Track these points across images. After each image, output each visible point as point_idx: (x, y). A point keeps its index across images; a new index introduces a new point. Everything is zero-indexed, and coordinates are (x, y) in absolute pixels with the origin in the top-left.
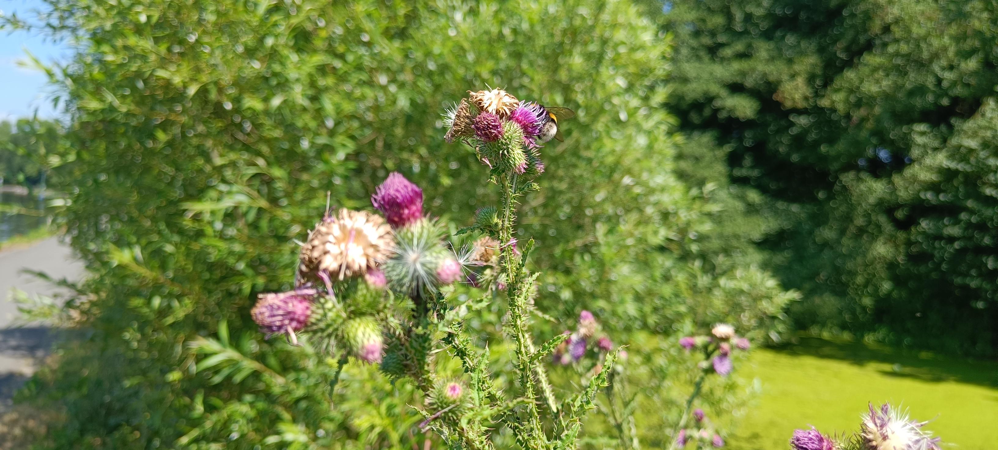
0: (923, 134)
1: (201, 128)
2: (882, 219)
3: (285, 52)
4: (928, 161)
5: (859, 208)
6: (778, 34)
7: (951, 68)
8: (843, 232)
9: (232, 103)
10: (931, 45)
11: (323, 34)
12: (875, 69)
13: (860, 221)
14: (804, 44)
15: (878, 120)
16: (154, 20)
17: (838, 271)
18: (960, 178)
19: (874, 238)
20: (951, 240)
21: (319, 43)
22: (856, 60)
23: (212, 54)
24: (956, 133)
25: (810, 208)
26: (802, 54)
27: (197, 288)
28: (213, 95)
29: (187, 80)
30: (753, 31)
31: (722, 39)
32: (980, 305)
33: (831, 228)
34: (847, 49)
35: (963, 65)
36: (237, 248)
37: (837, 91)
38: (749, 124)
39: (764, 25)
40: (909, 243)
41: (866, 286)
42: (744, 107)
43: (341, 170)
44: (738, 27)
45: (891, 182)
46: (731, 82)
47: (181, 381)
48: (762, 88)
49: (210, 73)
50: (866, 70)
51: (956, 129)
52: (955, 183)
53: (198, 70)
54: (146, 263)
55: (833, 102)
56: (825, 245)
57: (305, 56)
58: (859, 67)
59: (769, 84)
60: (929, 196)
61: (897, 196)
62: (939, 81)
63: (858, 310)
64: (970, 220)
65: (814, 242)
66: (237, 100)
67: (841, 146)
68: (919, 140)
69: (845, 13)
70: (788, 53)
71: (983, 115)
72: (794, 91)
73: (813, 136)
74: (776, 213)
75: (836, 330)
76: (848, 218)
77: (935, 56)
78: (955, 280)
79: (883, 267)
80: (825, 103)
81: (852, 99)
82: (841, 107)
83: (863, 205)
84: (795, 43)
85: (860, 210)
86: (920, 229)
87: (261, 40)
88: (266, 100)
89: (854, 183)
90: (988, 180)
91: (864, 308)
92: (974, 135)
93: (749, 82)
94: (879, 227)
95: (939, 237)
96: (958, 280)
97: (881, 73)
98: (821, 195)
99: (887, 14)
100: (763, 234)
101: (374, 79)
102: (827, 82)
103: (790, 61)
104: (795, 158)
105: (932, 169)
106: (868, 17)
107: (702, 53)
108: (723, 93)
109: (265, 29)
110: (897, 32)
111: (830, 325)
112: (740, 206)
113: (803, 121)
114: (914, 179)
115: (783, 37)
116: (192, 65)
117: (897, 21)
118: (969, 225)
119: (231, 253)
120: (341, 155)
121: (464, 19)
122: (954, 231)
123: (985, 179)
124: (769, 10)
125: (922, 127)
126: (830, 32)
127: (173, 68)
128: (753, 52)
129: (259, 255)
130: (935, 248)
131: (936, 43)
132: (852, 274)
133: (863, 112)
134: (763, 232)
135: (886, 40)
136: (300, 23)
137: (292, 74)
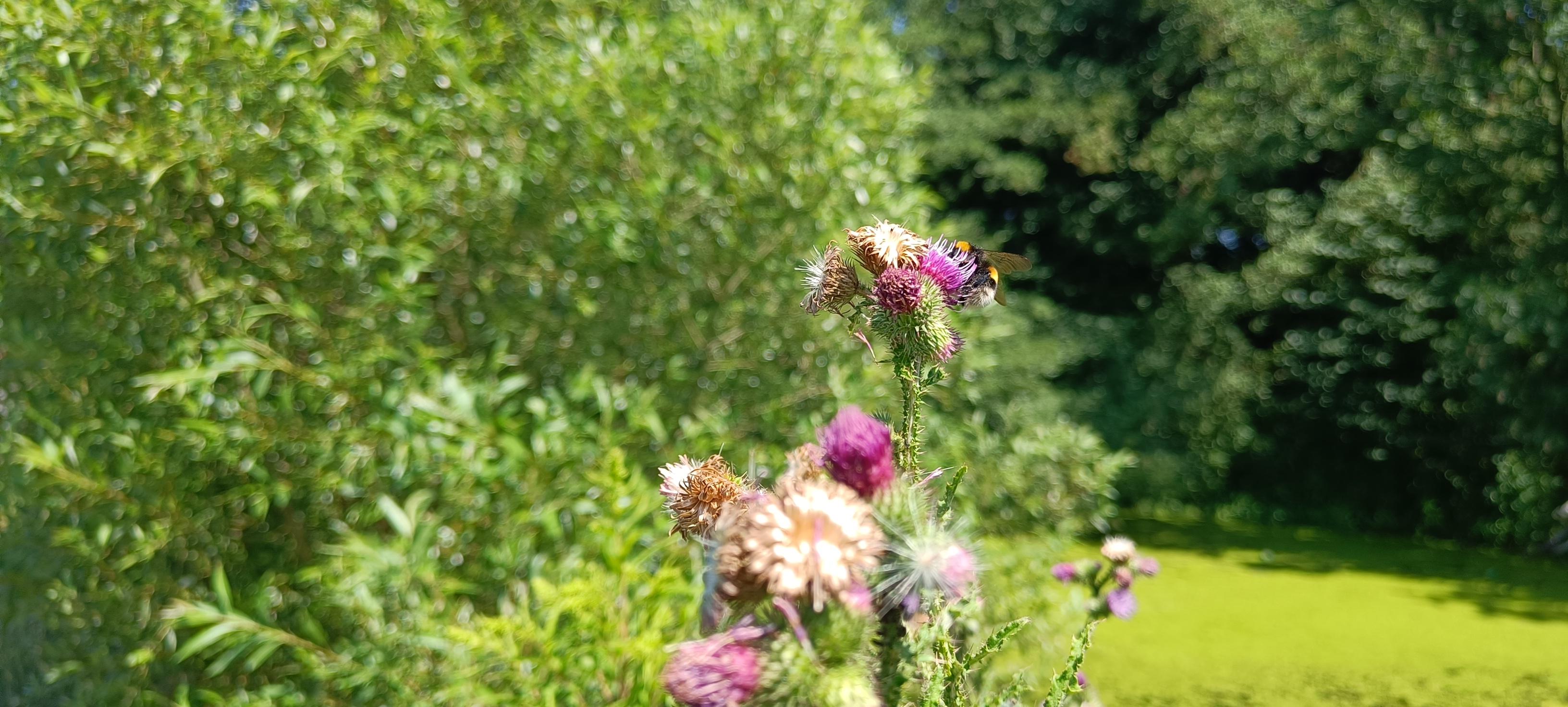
0: (1283, 205)
1: (170, 237)
2: (1233, 335)
3: (310, 110)
4: (1293, 245)
5: (1198, 319)
6: (1067, 61)
7: (1317, 107)
8: (1177, 356)
9: (222, 194)
10: (1287, 75)
11: (374, 77)
12: (1211, 112)
13: (1200, 339)
14: (1106, 76)
15: (1219, 185)
16: (83, 60)
17: (1173, 415)
18: (1338, 270)
19: (1222, 363)
20: (1331, 360)
21: (367, 93)
22: (1181, 100)
23: (185, 113)
24: (1328, 203)
25: (1128, 322)
26: (1104, 90)
27: (172, 504)
28: (190, 183)
29: (143, 158)
30: (1030, 59)
31: (984, 70)
32: (1377, 454)
33: (1159, 351)
34: (1170, 82)
35: (1332, 103)
36: (239, 433)
37: (1159, 144)
38: (1030, 199)
39: (1045, 49)
40: (1273, 368)
41: (1214, 436)
42: (1023, 174)
43: (410, 299)
44: (1008, 52)
45: (1240, 278)
46: (1001, 136)
47: (149, 664)
48: (1047, 144)
49: (183, 147)
50: (1196, 114)
51: (1328, 196)
52: (1331, 276)
53: (163, 141)
54: (83, 468)
55: (1152, 162)
56: (1153, 377)
57: (346, 116)
58: (1187, 109)
59: (1057, 137)
60: (1296, 297)
61: (1251, 299)
62: (1302, 127)
63: (1205, 472)
64: (1355, 330)
65: (1137, 375)
66: (234, 191)
67: (1168, 228)
68: (1279, 214)
69: (1163, 29)
70: (1083, 90)
71: (1364, 176)
72: (1094, 148)
73: (1125, 214)
74: (1078, 332)
75: (1175, 504)
76: (1182, 336)
77: (1293, 91)
78: (1340, 420)
79: (1237, 407)
80: (1140, 164)
81: (1180, 158)
82: (1165, 170)
83: (1204, 314)
84: (1092, 76)
85: (1199, 323)
86: (1284, 346)
87: (271, 91)
88: (283, 190)
89: (1189, 282)
90: (1377, 270)
91: (1213, 470)
92: (1354, 203)
93: (1028, 136)
94: (1227, 345)
95: (1312, 357)
96: (1344, 420)
97: (1219, 118)
98: (1142, 302)
99: (1222, 31)
100: (1060, 366)
101: (461, 149)
102: (1143, 131)
103: (1087, 102)
104: (1101, 247)
105: (1297, 258)
106: (1196, 35)
107: (956, 94)
108: (991, 152)
109: (276, 71)
110: (1239, 56)
111: (1165, 498)
112: (1023, 324)
113: (1109, 192)
114: (1274, 273)
115: (1074, 67)
116: (151, 133)
117: (1239, 39)
118: (1357, 339)
119: (231, 444)
120: (411, 273)
121: (604, 51)
122: (1333, 346)
123: (1372, 268)
124: (1051, 27)
125: (1280, 196)
126: (1141, 57)
127: (119, 139)
128: (1030, 90)
129: (279, 445)
130: (1308, 374)
131: (1294, 71)
132: (1195, 419)
133: (1195, 176)
134: (1060, 362)
135: (1223, 68)
136: (335, 61)
137: (326, 146)
